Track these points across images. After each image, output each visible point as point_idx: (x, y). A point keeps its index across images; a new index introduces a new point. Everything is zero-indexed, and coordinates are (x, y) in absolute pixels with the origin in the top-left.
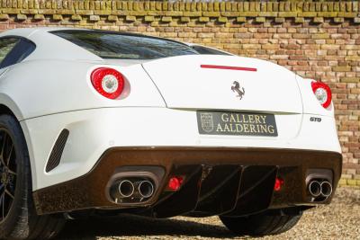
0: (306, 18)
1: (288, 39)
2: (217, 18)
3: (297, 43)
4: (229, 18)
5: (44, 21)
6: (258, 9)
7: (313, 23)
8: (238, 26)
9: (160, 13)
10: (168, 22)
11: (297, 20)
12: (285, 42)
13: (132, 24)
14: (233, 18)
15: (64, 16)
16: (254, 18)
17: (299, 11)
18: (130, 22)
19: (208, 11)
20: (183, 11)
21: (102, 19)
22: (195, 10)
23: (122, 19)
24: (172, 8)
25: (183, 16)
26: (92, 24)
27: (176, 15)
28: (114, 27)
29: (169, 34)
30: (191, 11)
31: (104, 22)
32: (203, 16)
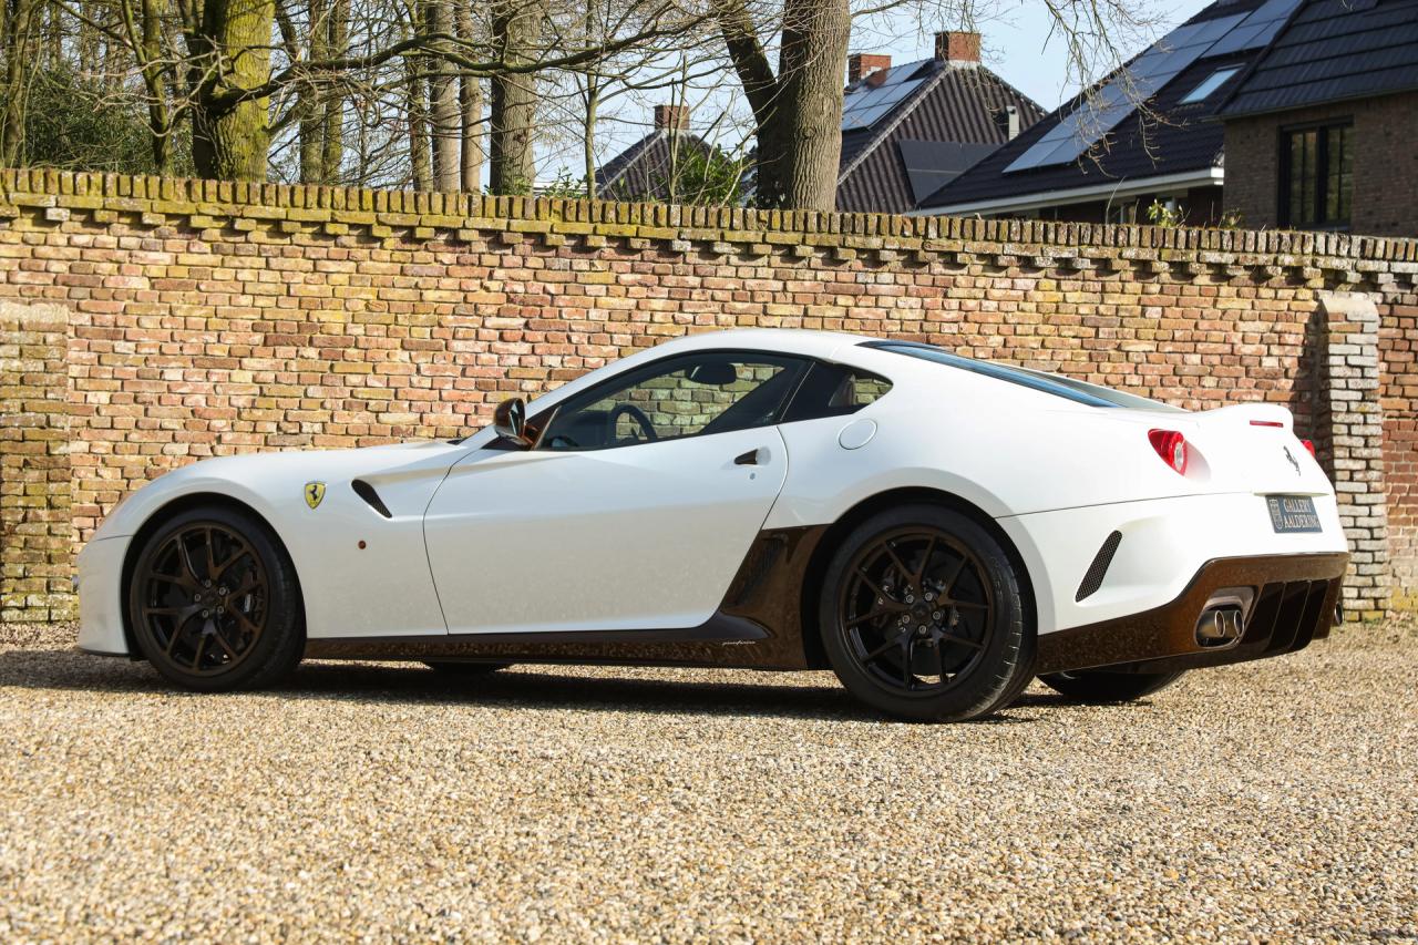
2: (368, 227)
4: (395, 228)
8: (414, 246)
9: (229, 208)
10: (247, 233)
14: (404, 228)
16: (454, 231)
18: (149, 227)
19: (347, 209)
20: (285, 207)
21: (76, 217)
22: (315, 206)
23: (128, 221)
24: (258, 199)
25: (287, 220)
26: (47, 230)
27: (270, 216)
28: (105, 238)
29: (248, 261)
30: (305, 207)
31: (78, 225)
32: (334, 221)
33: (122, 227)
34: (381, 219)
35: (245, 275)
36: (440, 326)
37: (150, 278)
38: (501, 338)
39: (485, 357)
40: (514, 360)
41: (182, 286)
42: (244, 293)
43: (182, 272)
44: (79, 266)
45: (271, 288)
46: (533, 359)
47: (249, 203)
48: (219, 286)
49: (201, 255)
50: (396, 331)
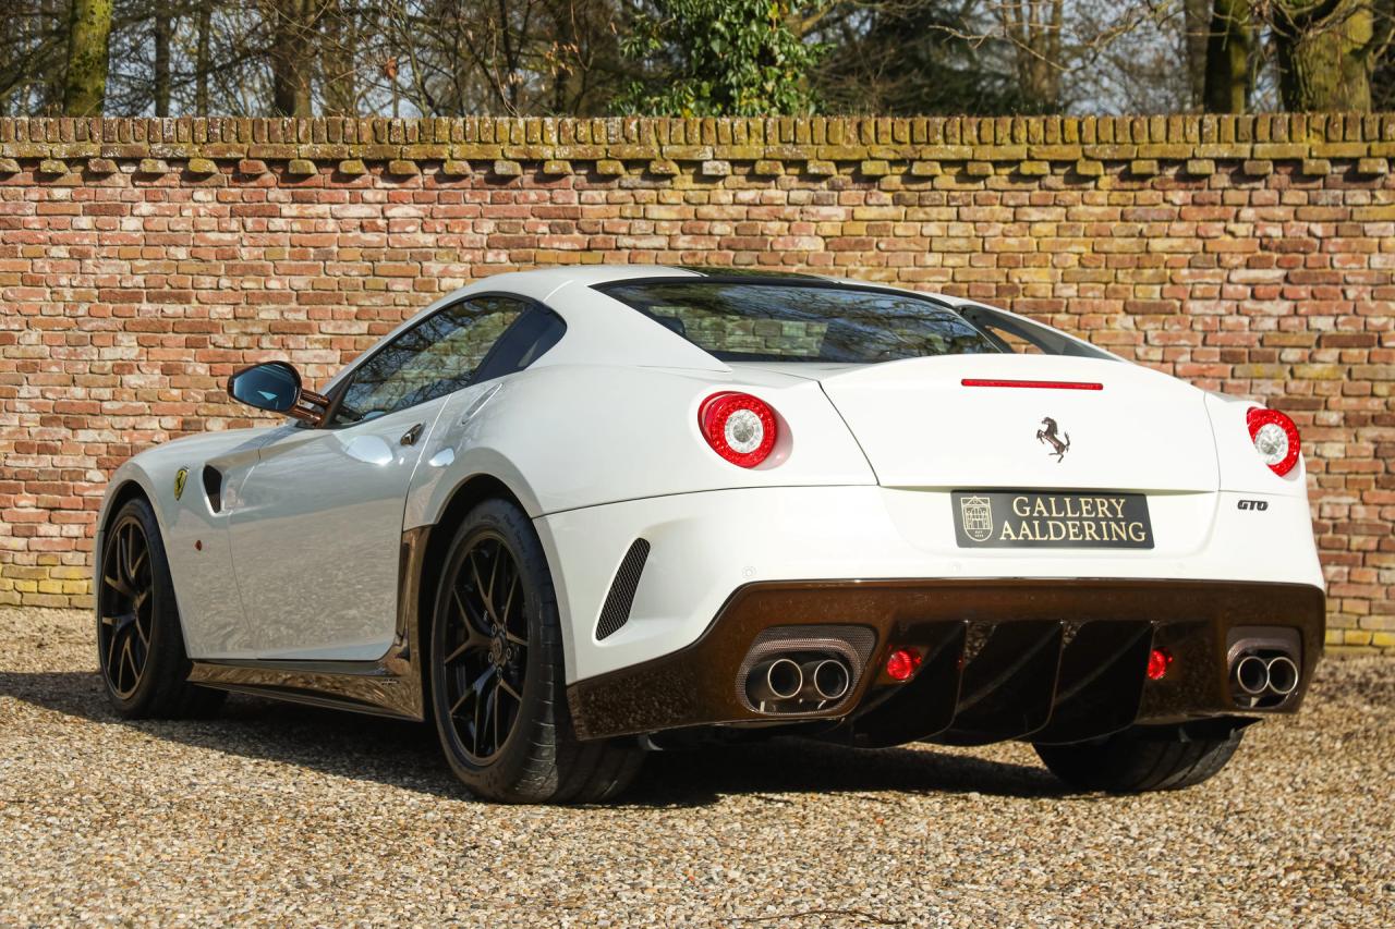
0: (1335, 161)
1: (1283, 222)
2: (1073, 163)
3: (1310, 234)
4: (1108, 163)
5: (572, 179)
6: (1194, 134)
7: (1356, 176)
8: (1136, 185)
9: (907, 151)
10: (931, 178)
11: (1311, 166)
12: (1275, 231)
13: (824, 185)
14: (1119, 162)
15: (629, 164)
16: (1183, 163)
17: (1316, 141)
18: (818, 178)
19: (1046, 143)
20: (971, 144)
21: (738, 170)
22: (1007, 140)
23: (797, 171)
24: (939, 137)
25: (973, 160)
26: (709, 186)
27: (953, 157)
28: (774, 193)
29: (934, 212)
30: (996, 144)
31: (742, 179)
32: (1031, 159)
33: (789, 177)
34: (1088, 153)
35: (932, 229)
36: (1173, 282)
37: (824, 238)
38: (1253, 296)
39: (1230, 320)
40: (1270, 324)
41: (861, 245)
42: (931, 251)
43: (861, 228)
44: (745, 226)
45: (962, 243)
46: (1295, 321)
47: (928, 143)
48: (902, 244)
49: (879, 208)
50: (1115, 291)
